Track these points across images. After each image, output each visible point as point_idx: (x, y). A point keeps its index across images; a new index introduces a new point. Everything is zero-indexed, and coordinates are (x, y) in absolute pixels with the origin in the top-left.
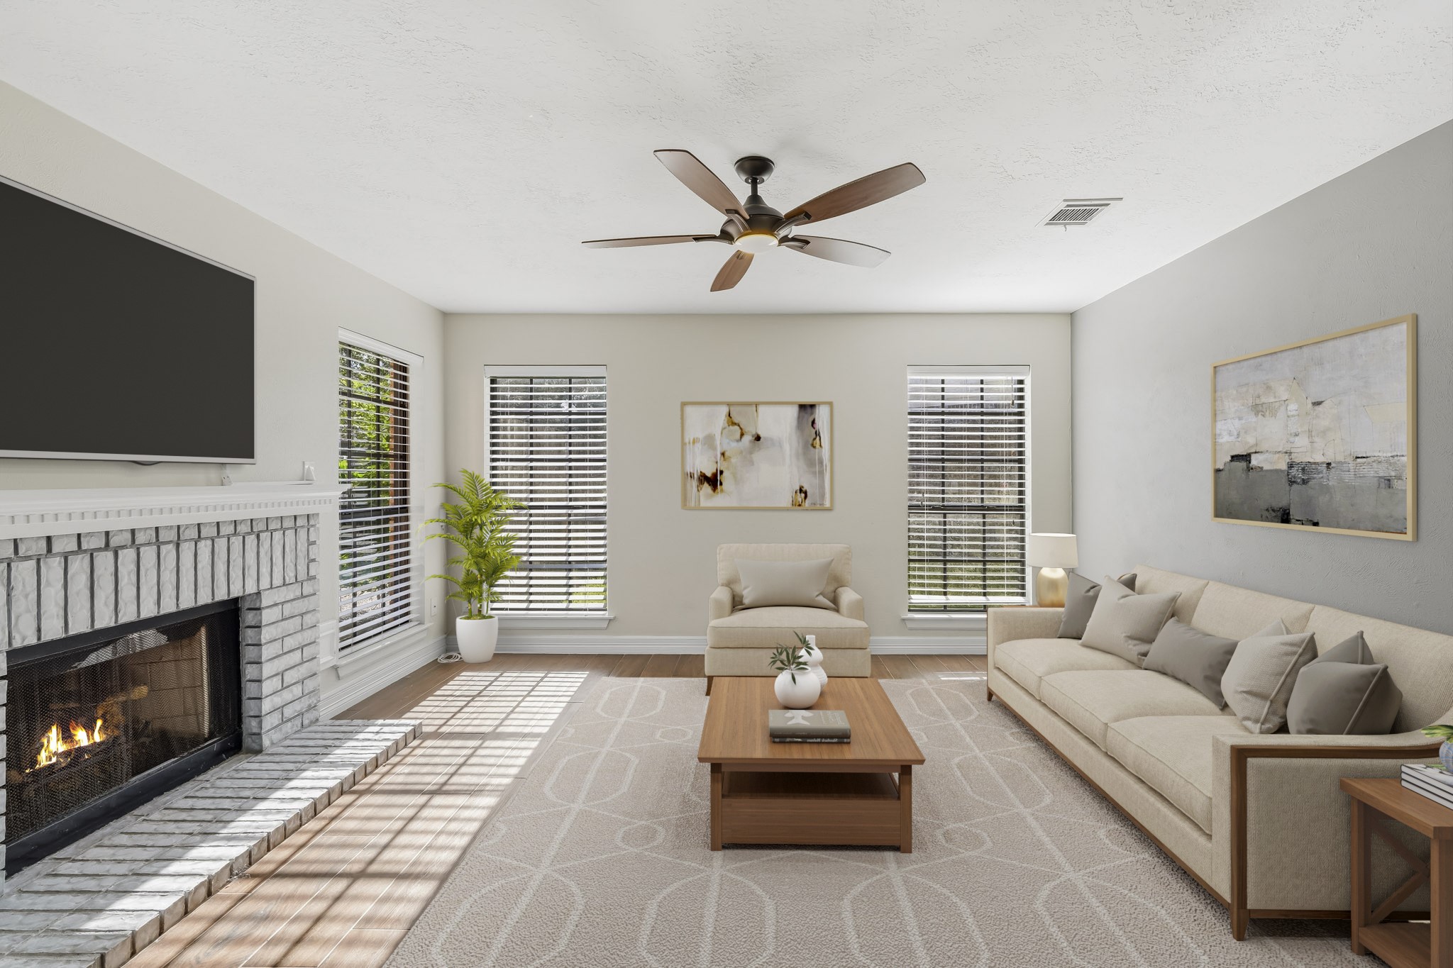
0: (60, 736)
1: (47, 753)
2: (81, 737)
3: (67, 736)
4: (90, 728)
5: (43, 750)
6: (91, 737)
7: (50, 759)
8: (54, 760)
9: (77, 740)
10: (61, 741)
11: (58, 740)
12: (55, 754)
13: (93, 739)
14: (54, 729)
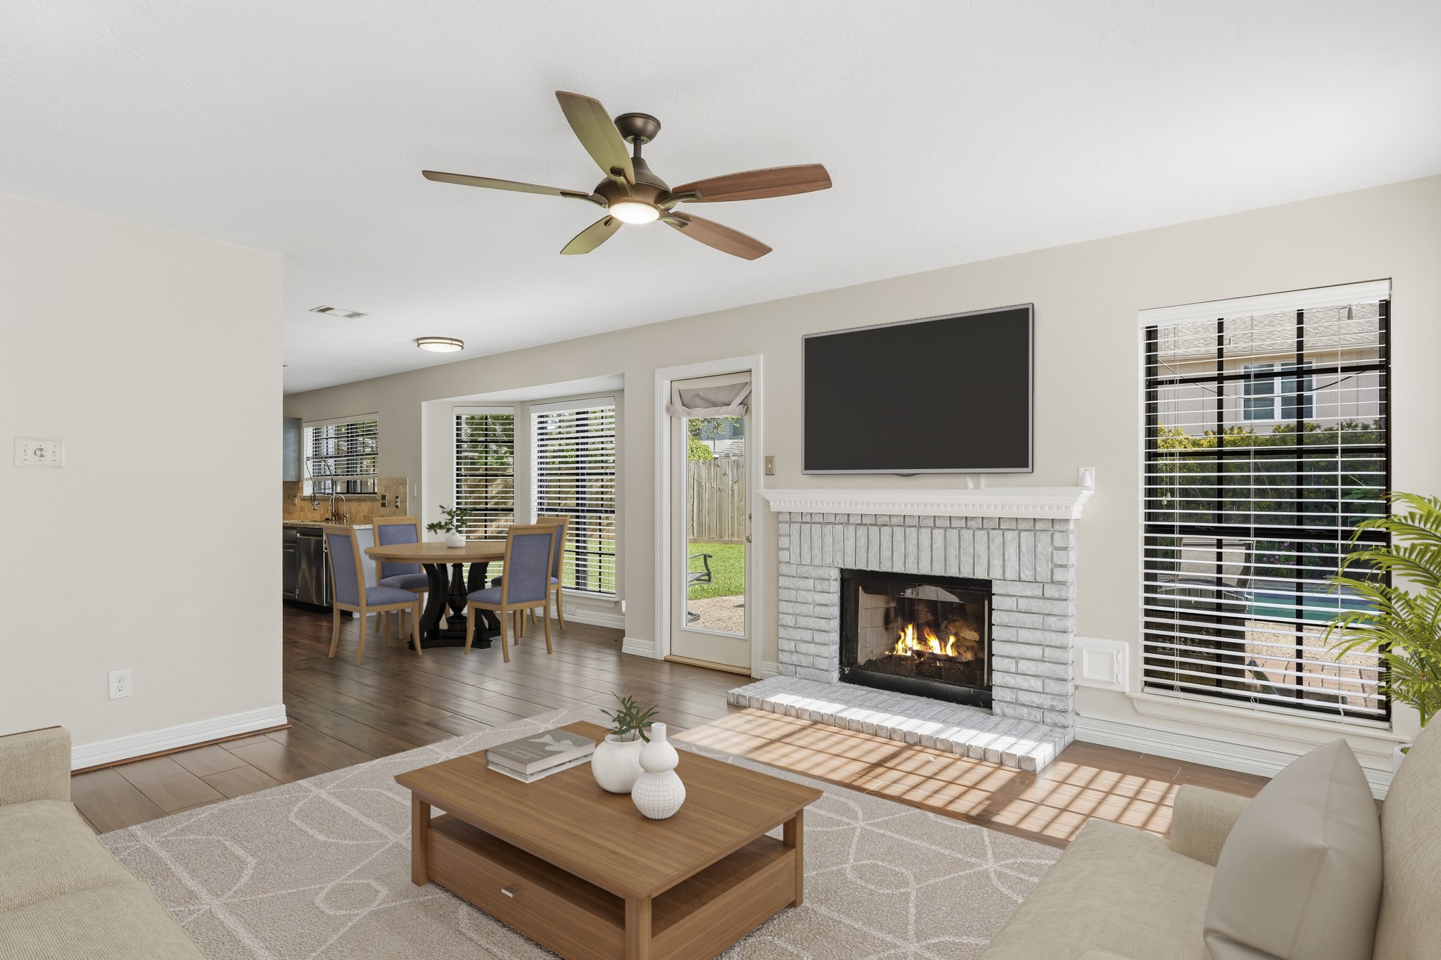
0: (916, 635)
1: (903, 645)
2: (934, 645)
3: (922, 639)
4: (943, 641)
5: (900, 642)
6: (943, 648)
7: (906, 652)
8: (909, 654)
9: (931, 645)
10: (915, 641)
11: (913, 638)
12: (910, 649)
13: (945, 651)
14: (910, 627)
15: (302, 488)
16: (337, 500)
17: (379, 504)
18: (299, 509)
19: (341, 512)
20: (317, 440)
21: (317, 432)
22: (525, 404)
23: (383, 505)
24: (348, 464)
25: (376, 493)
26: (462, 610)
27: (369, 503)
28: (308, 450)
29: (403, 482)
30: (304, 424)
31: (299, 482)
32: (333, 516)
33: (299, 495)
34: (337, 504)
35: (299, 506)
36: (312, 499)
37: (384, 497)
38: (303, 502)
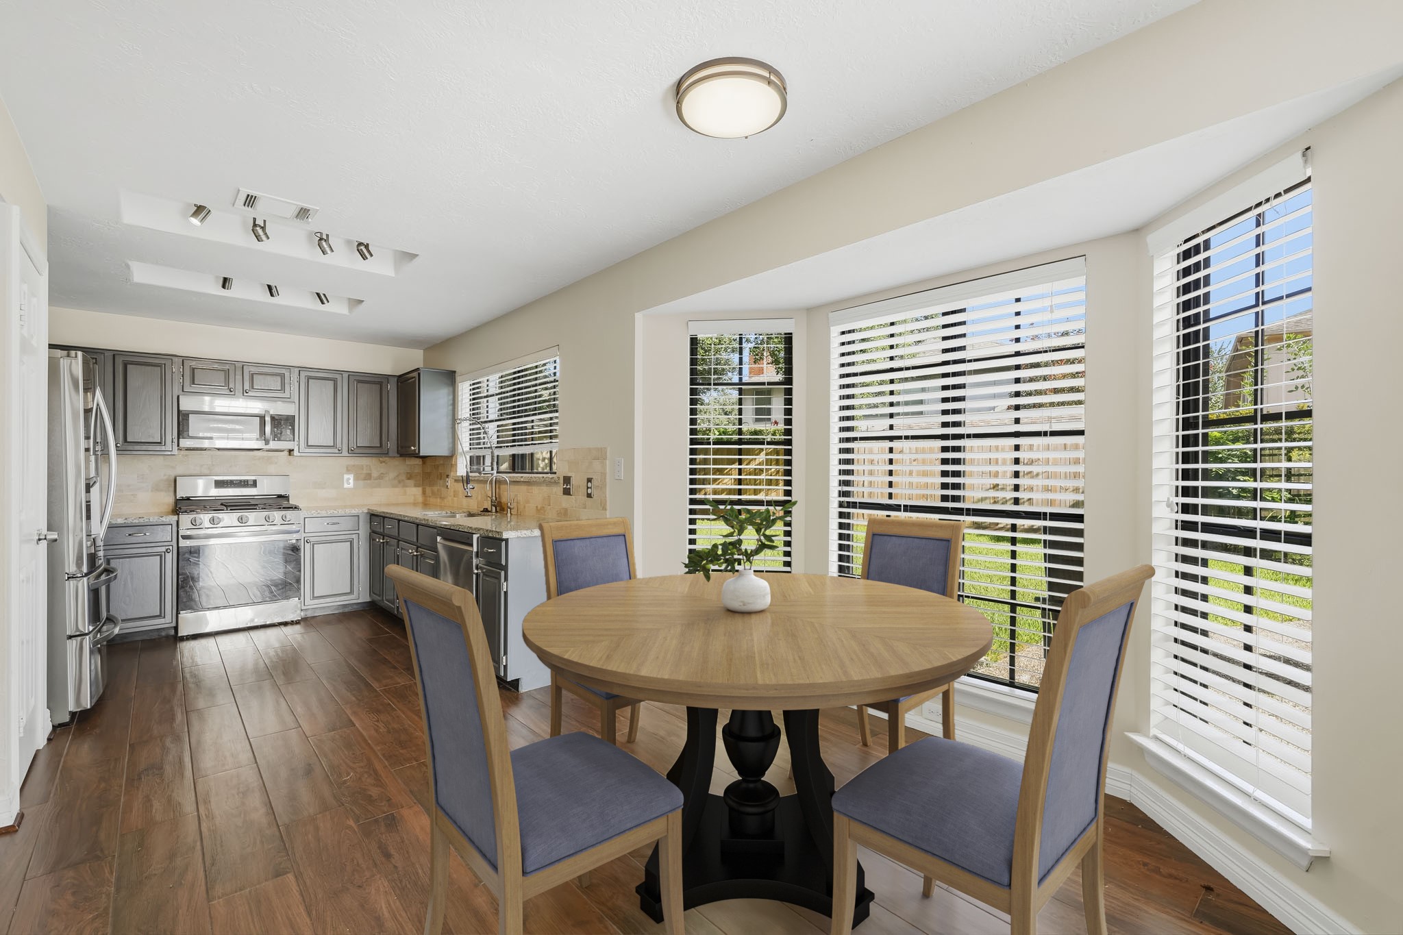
15: (456, 465)
16: (499, 482)
17: (559, 489)
18: (452, 494)
19: (504, 500)
20: (475, 399)
21: (475, 389)
22: (816, 312)
23: (567, 492)
24: (514, 429)
25: (555, 473)
26: (763, 774)
27: (545, 488)
28: (464, 410)
29: (600, 455)
30: (458, 378)
31: (452, 456)
32: (492, 505)
33: (452, 474)
34: (499, 488)
35: (452, 490)
36: (467, 480)
37: (567, 480)
38: (456, 484)
